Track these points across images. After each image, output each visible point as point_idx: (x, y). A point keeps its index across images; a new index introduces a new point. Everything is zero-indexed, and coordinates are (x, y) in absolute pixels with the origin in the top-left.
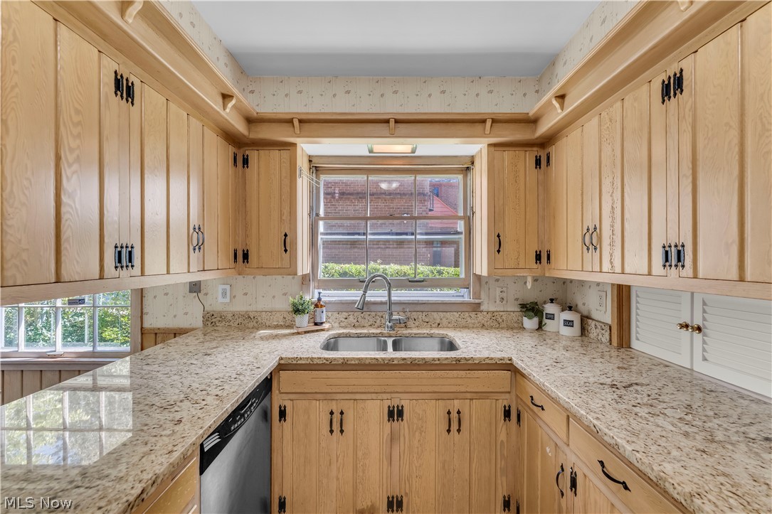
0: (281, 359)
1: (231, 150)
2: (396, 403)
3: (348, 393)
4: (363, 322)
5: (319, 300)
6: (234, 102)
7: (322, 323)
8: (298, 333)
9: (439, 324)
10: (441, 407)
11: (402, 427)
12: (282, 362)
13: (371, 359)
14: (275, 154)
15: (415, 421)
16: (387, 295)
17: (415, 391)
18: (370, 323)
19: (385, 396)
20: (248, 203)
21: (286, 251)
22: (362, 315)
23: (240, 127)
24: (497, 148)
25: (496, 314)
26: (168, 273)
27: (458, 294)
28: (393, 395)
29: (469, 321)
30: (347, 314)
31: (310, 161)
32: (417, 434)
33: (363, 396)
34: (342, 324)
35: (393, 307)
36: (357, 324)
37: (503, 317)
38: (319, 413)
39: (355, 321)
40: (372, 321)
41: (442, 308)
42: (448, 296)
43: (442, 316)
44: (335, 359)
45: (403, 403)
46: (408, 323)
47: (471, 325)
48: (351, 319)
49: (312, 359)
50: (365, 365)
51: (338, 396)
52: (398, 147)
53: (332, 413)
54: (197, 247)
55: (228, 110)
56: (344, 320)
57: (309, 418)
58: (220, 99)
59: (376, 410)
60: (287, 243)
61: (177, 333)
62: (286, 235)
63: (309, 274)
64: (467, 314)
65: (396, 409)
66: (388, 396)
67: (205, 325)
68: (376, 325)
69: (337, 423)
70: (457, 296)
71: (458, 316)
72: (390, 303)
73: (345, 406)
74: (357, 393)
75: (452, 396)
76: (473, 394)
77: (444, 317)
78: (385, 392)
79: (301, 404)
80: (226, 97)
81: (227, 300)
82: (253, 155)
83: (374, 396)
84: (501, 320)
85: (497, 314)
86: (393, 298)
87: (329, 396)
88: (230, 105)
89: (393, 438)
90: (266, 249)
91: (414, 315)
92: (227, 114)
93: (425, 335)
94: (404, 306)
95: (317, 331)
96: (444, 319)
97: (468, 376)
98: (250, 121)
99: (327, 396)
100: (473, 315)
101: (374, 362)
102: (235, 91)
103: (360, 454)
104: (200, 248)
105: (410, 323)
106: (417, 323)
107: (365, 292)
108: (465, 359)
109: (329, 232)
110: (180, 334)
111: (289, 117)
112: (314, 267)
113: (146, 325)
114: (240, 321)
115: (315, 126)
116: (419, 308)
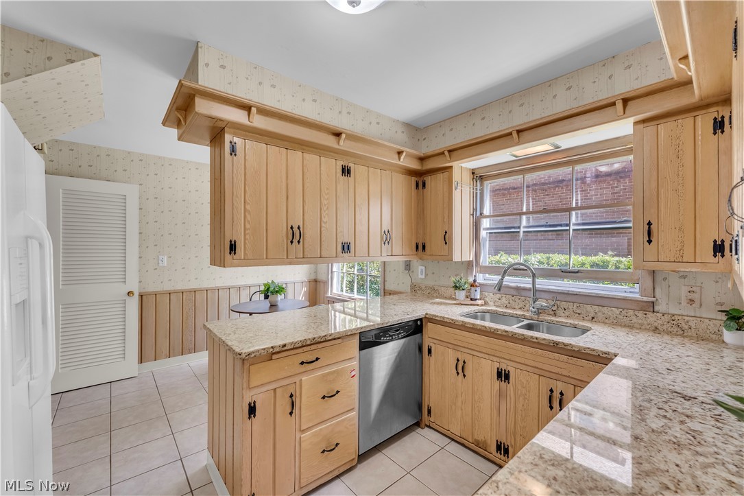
0: (427, 314)
1: (414, 180)
2: (503, 367)
3: (468, 348)
4: (513, 304)
5: (475, 281)
6: (404, 154)
7: (476, 299)
8: (458, 304)
9: (593, 318)
10: (545, 385)
11: (508, 388)
12: (427, 316)
13: (481, 326)
14: (441, 176)
15: (520, 387)
16: (531, 282)
17: (518, 361)
18: (520, 306)
19: (495, 359)
20: (425, 212)
21: (446, 243)
22: (513, 298)
23: (415, 165)
24: (646, 125)
25: (676, 317)
26: (369, 256)
27: (632, 290)
28: (502, 360)
29: (635, 320)
30: (500, 296)
31: (473, 173)
32: (521, 398)
33: (479, 354)
34: (496, 304)
35: (538, 295)
36: (508, 305)
37: (690, 324)
38: (451, 356)
39: (507, 302)
40: (521, 304)
41: (598, 301)
42: (616, 290)
43: (597, 310)
44: (457, 321)
45: (509, 368)
46: (558, 312)
47: (636, 325)
48: (504, 300)
49: (444, 318)
50: (477, 329)
51: (462, 349)
52: (540, 147)
53: (458, 360)
54: (387, 242)
55: (402, 160)
56: (497, 300)
57: (444, 359)
58: (397, 156)
59: (488, 368)
60: (447, 238)
61: (401, 293)
62: (446, 232)
63: (472, 261)
64: (631, 312)
65: (503, 372)
66: (498, 360)
67: (411, 291)
68: (526, 309)
69: (461, 368)
70: (631, 292)
71: (618, 313)
72: (535, 290)
73: (468, 358)
74: (474, 350)
75: (554, 376)
76: (577, 381)
77: (599, 311)
78: (494, 356)
79: (440, 348)
80: (400, 153)
81: (423, 277)
82: (428, 180)
83: (487, 356)
84: (686, 327)
85: (680, 318)
86: (537, 286)
87: (456, 348)
88: (402, 157)
89: (502, 395)
90: (435, 244)
91: (564, 305)
92: (402, 162)
93: (568, 325)
94: (554, 295)
95: (471, 305)
96: (600, 314)
97: (570, 361)
98: (422, 159)
99: (455, 347)
100: (640, 314)
101: (483, 328)
102: (403, 149)
103: (476, 397)
104: (388, 243)
105: (560, 312)
106: (567, 313)
107: (503, 277)
108: (564, 344)
109: (537, 224)
110: (394, 294)
111: (441, 151)
112: (477, 256)
113: (386, 288)
114: (429, 291)
115: (460, 151)
116: (569, 298)
